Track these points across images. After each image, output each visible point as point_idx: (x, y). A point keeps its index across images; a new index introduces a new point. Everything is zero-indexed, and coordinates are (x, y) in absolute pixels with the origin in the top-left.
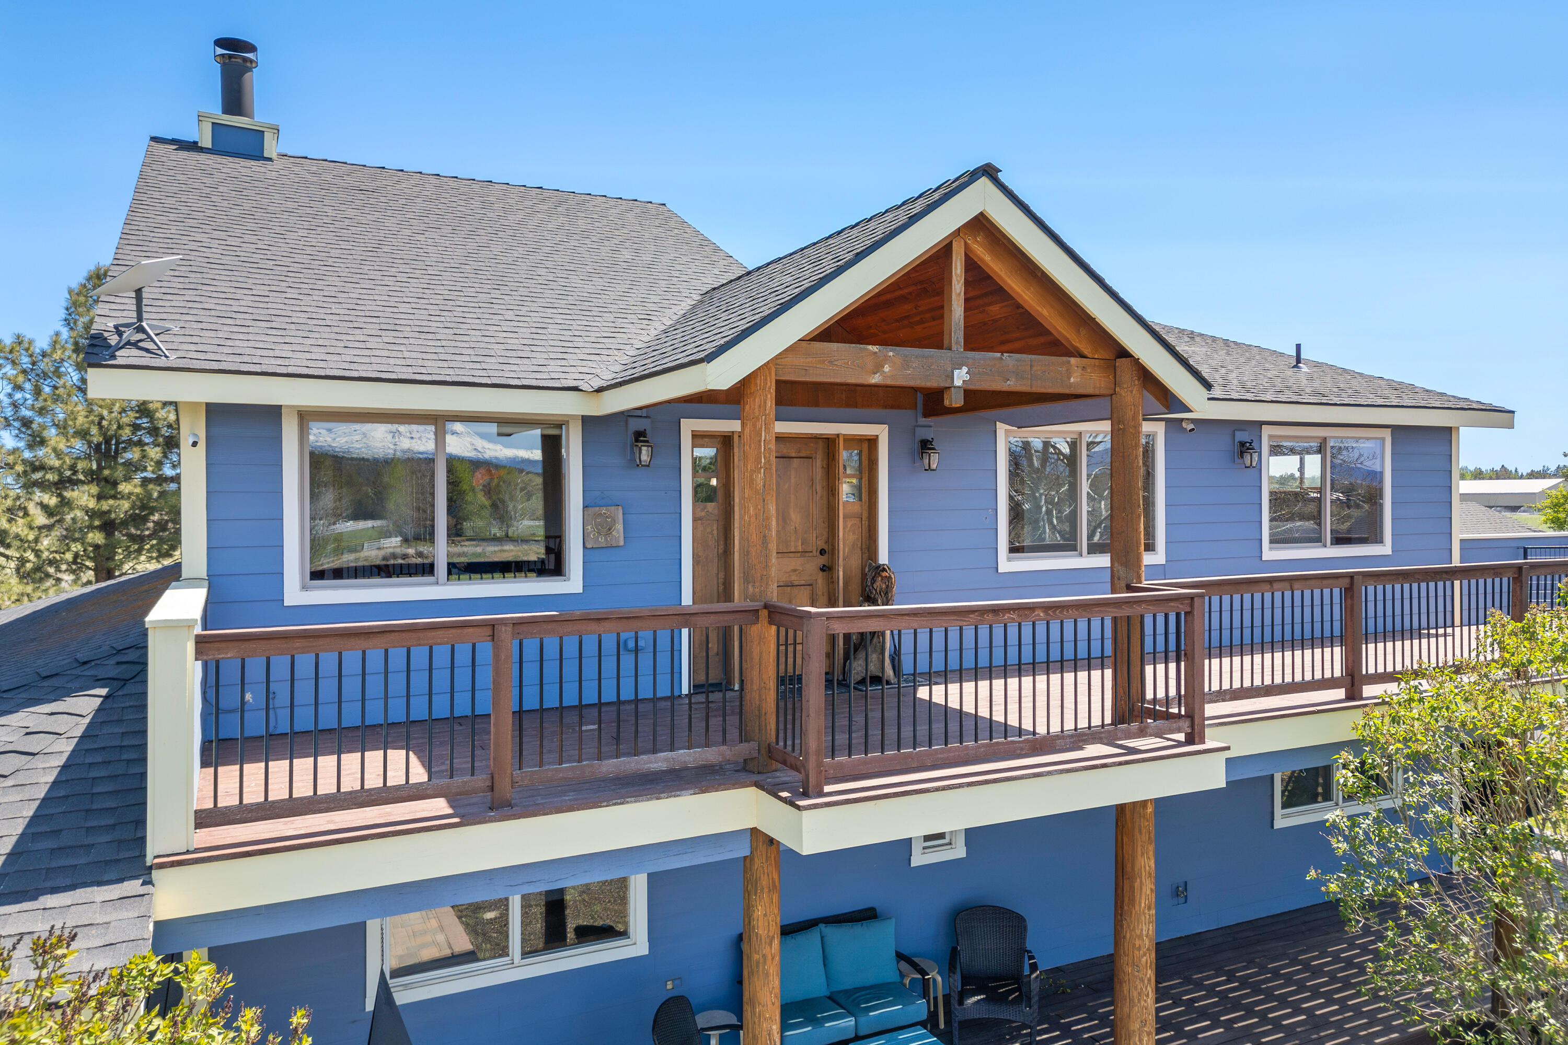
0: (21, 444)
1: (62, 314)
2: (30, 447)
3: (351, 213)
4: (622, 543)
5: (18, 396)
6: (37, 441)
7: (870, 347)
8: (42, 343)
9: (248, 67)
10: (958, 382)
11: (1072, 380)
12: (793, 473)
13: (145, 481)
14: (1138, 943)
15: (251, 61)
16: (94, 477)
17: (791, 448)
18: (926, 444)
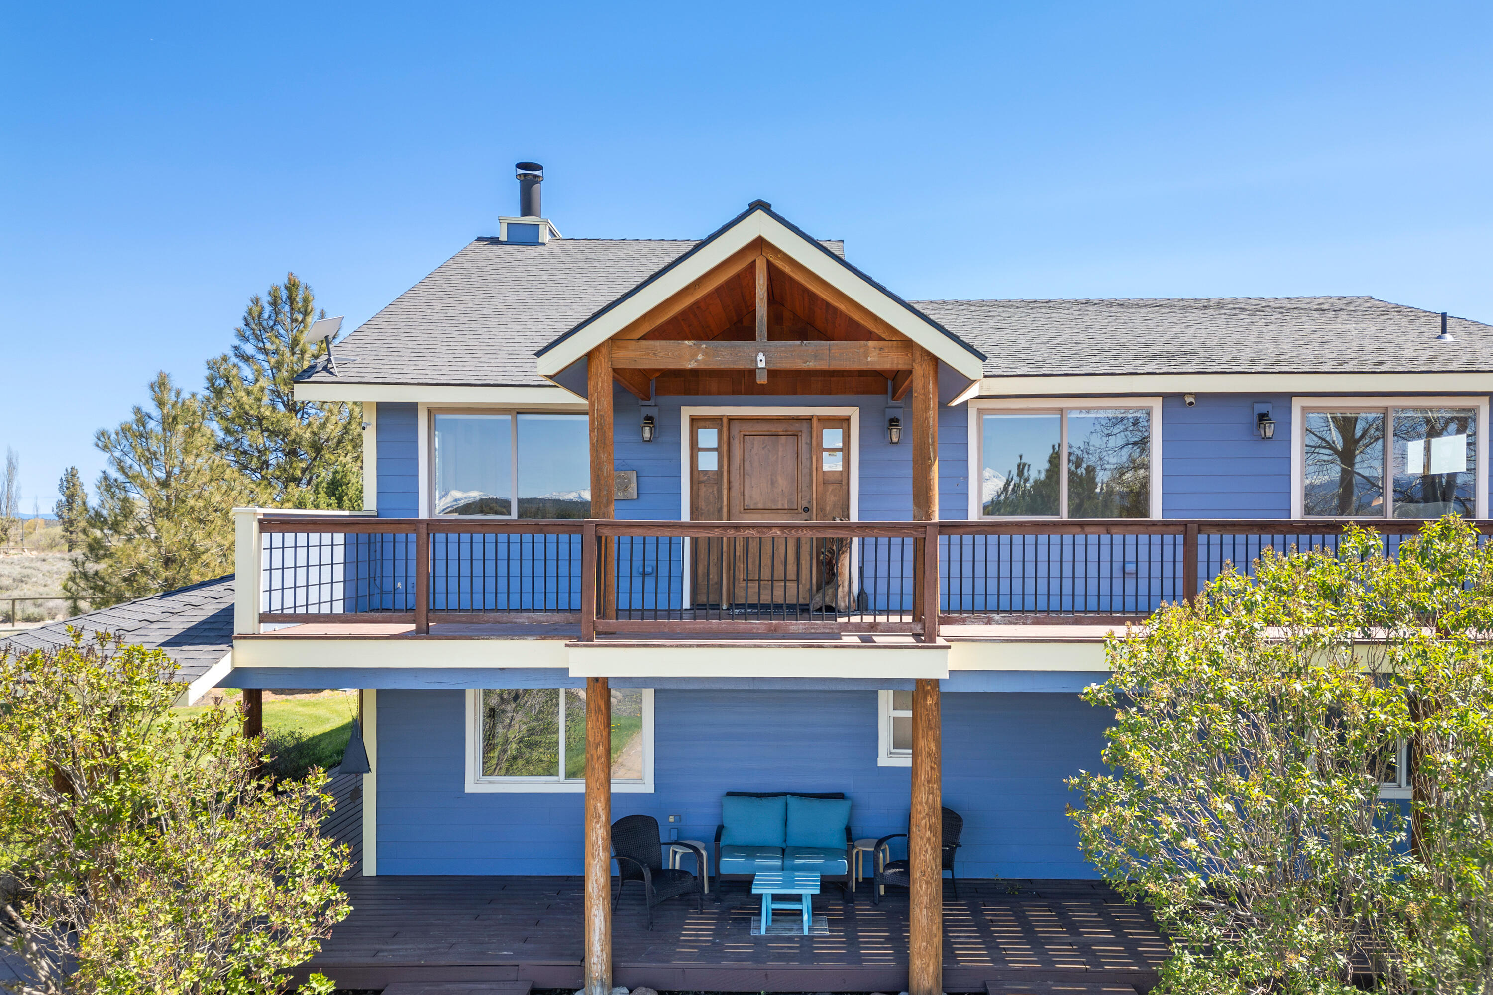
4: (635, 497)
7: (686, 342)
9: (536, 179)
10: (762, 365)
11: (869, 359)
12: (781, 449)
14: (919, 807)
15: (538, 176)
17: (779, 428)
18: (894, 422)
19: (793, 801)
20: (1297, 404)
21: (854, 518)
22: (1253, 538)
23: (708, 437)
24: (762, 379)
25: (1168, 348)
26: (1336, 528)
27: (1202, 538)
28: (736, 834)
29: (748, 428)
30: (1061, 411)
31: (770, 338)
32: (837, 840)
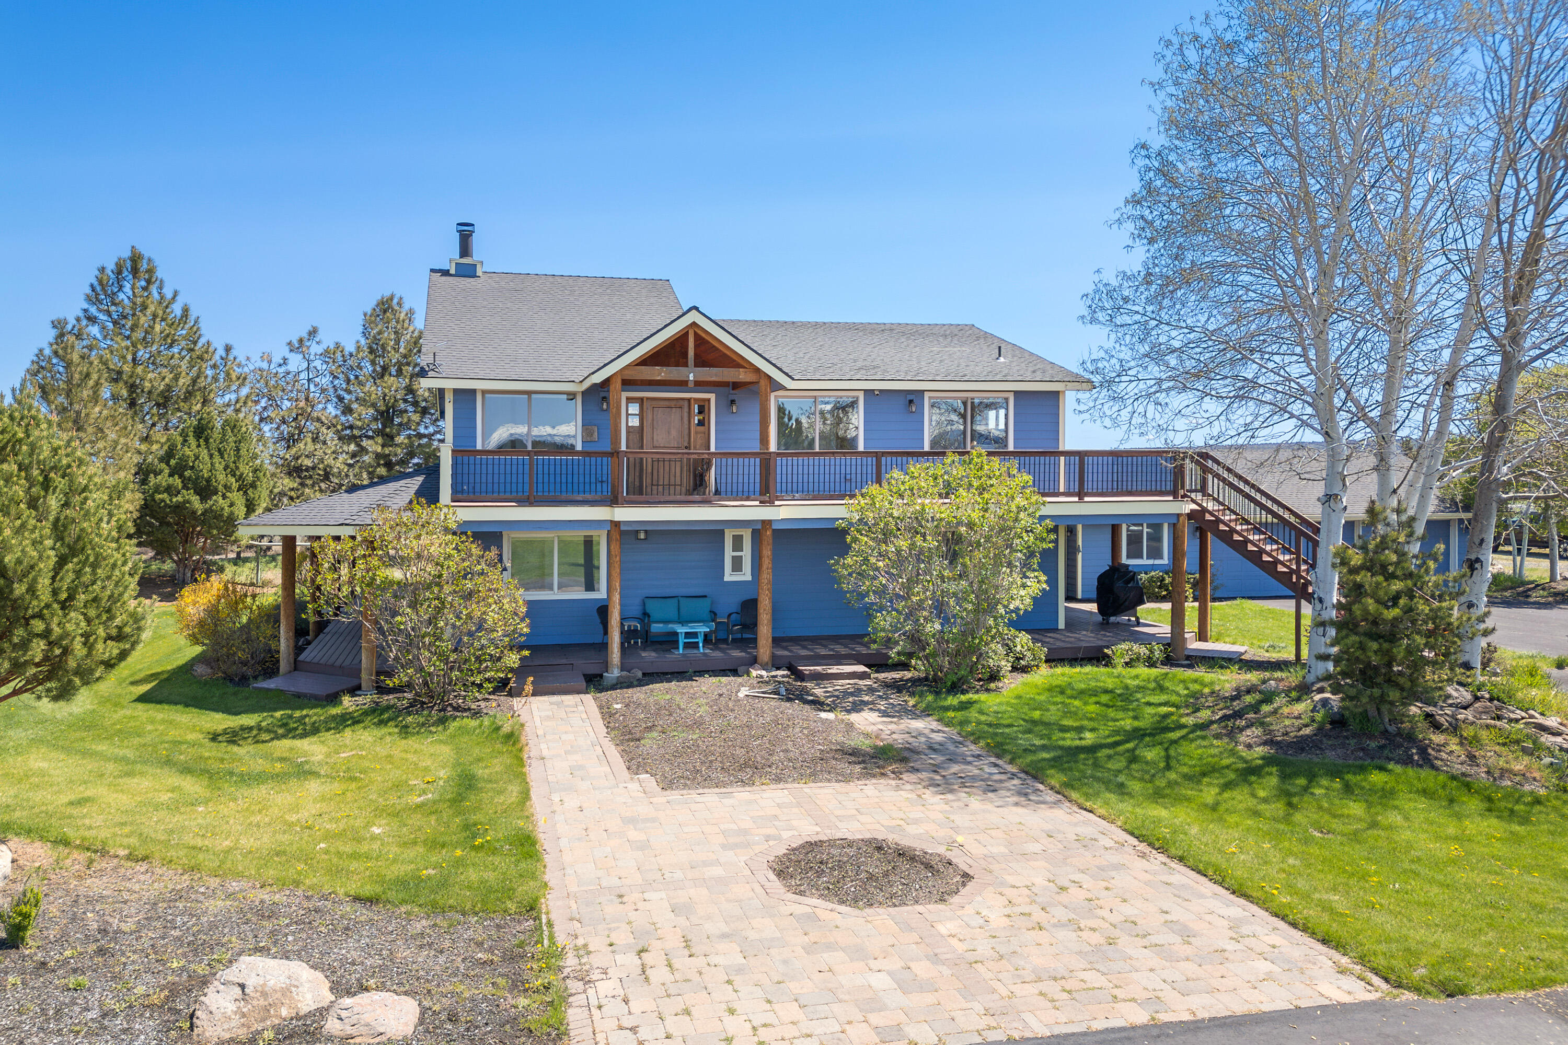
0: (339, 413)
1: (361, 329)
2: (344, 413)
3: (509, 305)
4: (596, 440)
5: (336, 382)
6: (348, 410)
7: (656, 367)
8: (350, 348)
9: (471, 235)
10: (691, 377)
11: (737, 377)
12: (673, 415)
13: (409, 437)
15: (472, 232)
16: (380, 432)
17: (673, 404)
18: (733, 402)
19: (682, 600)
20: (927, 395)
21: (713, 449)
22: (905, 459)
23: (634, 409)
24: (691, 385)
25: (866, 363)
26: (944, 454)
27: (883, 459)
28: (655, 615)
29: (655, 403)
30: (815, 397)
31: (695, 366)
32: (706, 615)
